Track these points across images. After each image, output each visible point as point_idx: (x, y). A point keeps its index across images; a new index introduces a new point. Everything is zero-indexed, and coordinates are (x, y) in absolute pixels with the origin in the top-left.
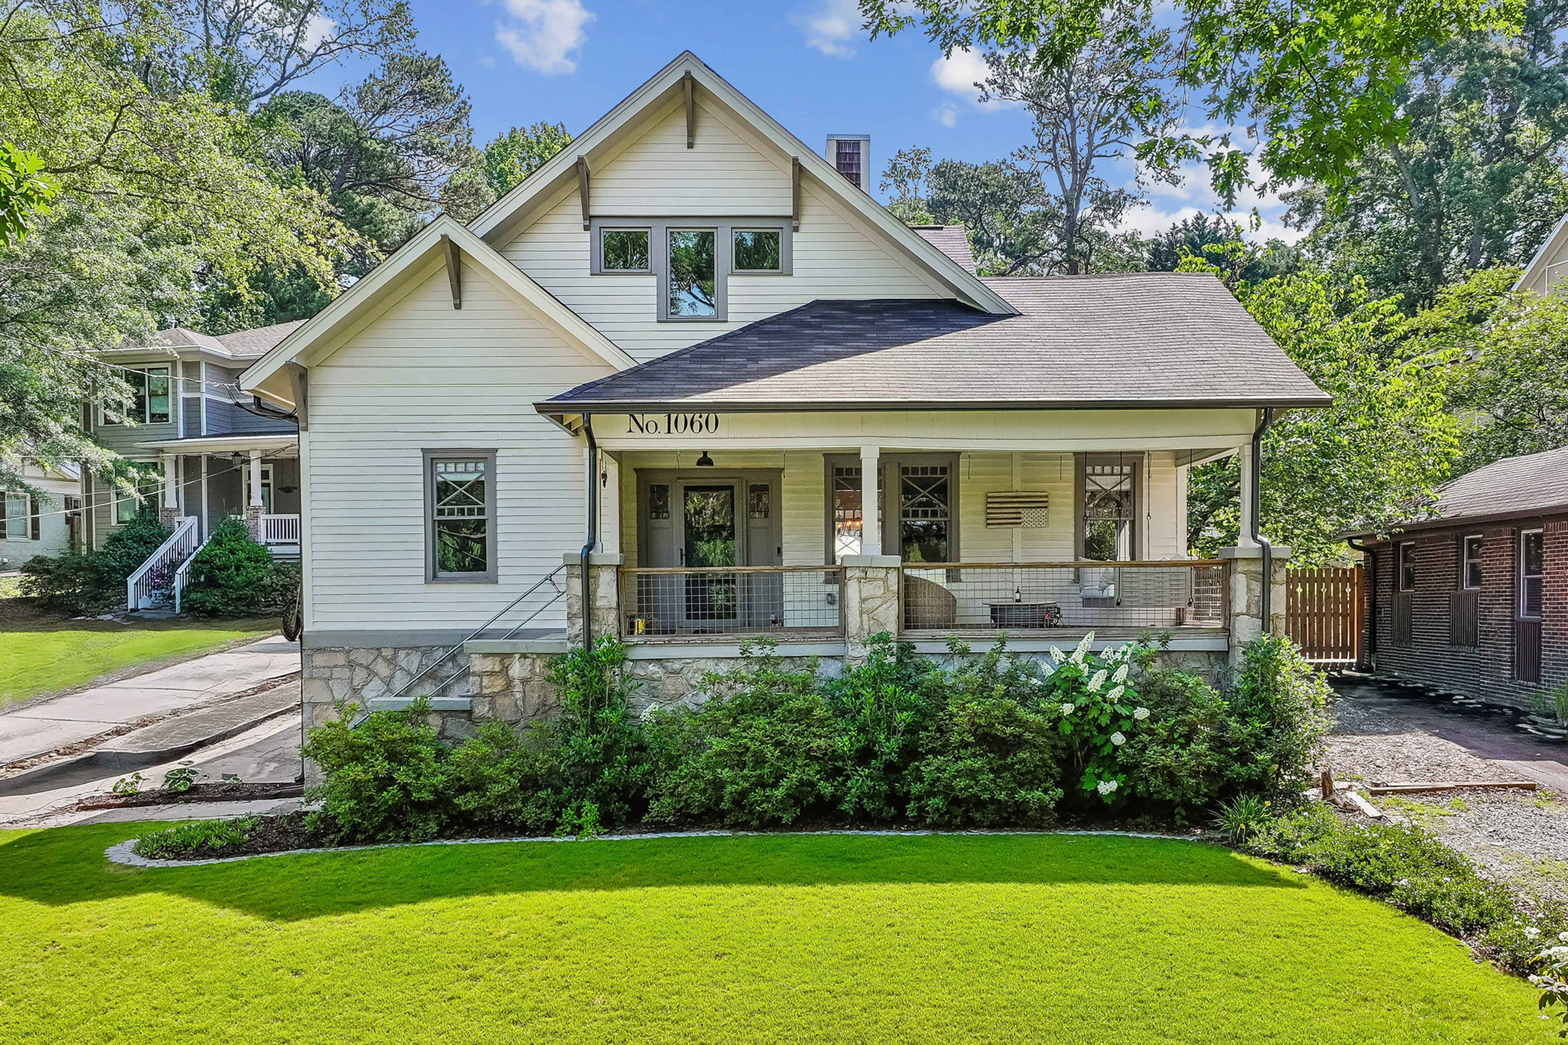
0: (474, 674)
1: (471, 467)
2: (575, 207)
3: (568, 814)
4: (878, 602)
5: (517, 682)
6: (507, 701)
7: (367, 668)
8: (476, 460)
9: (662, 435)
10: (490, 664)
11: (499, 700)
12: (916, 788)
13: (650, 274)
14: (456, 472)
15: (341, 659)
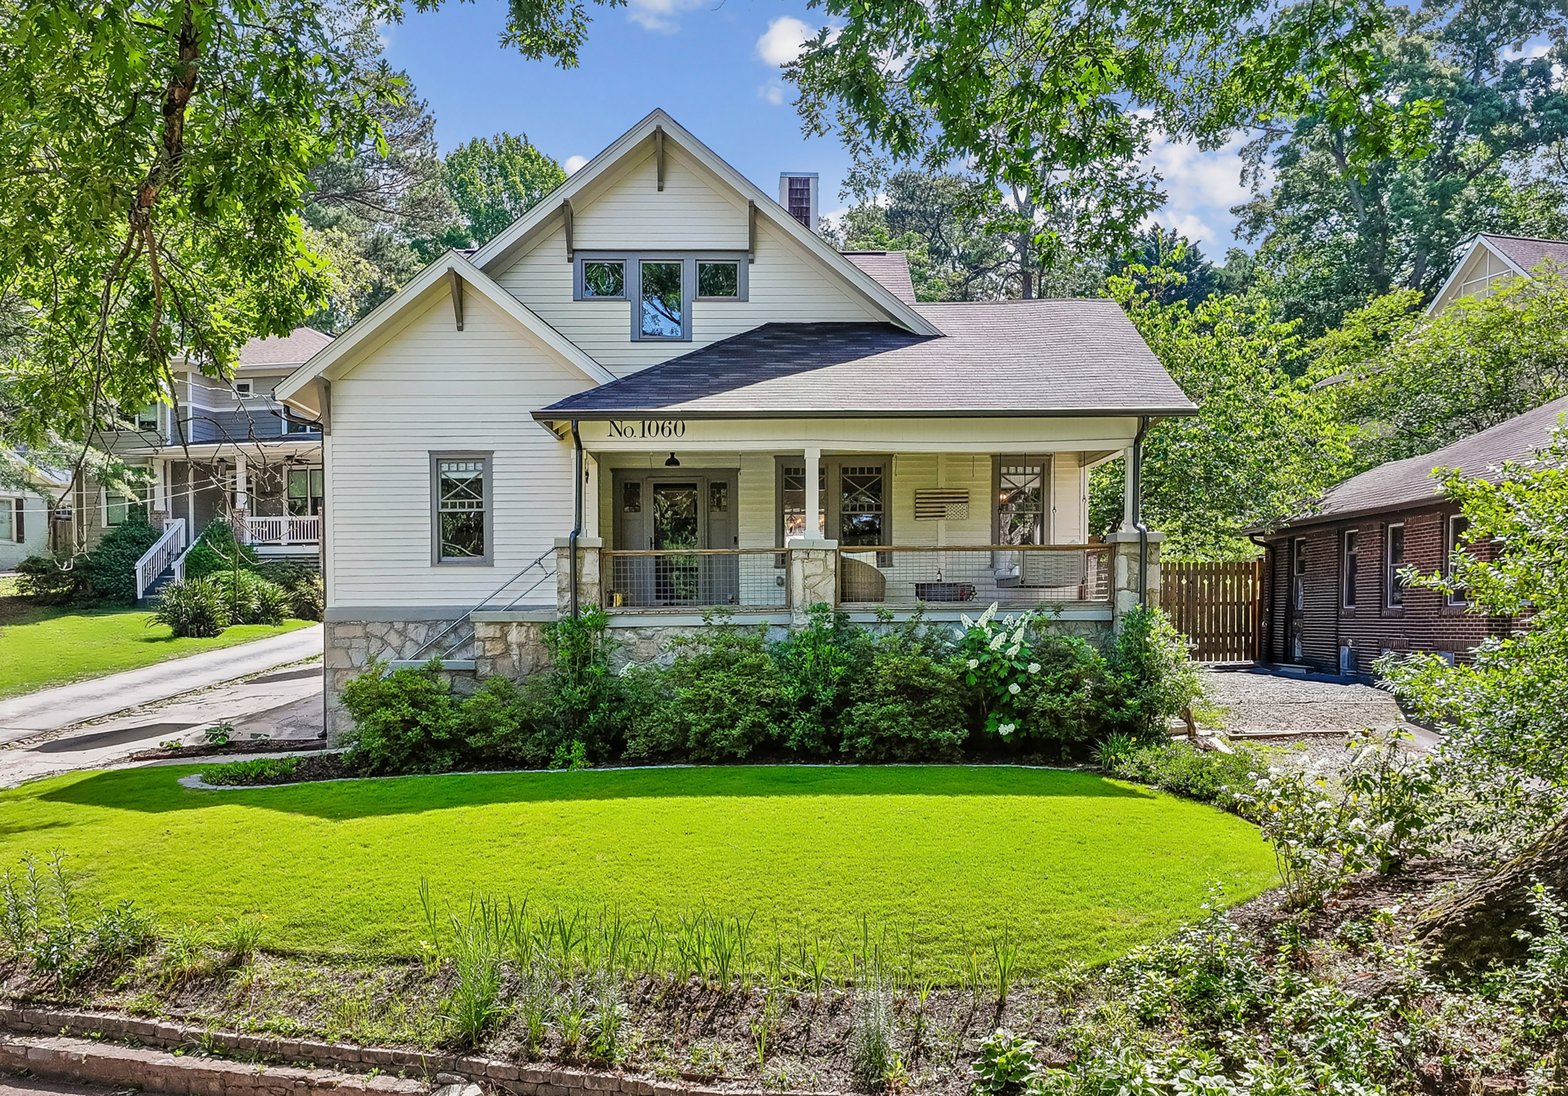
0: (479, 639)
1: (471, 466)
2: (560, 244)
3: (560, 751)
4: (818, 579)
5: (514, 646)
6: (506, 662)
7: (382, 639)
8: (475, 461)
9: (638, 439)
10: (491, 631)
11: (499, 662)
12: (848, 729)
13: (625, 300)
14: (458, 471)
15: (359, 631)
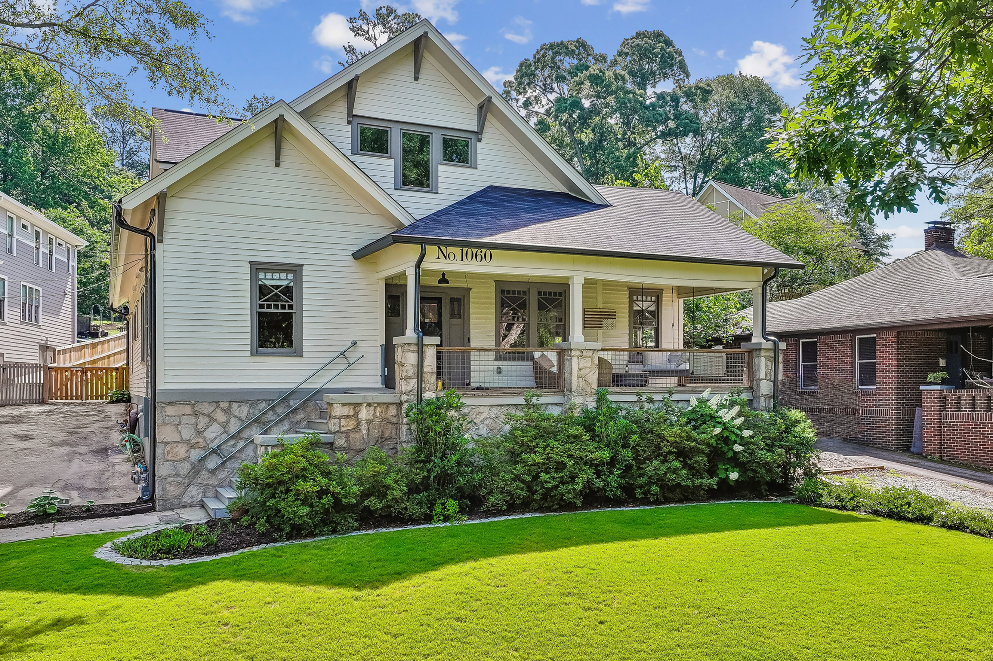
0: (335, 417)
1: (283, 276)
2: (342, 108)
3: (439, 508)
4: (588, 370)
5: (364, 423)
6: (357, 436)
7: (209, 416)
8: (287, 271)
9: (458, 262)
10: (347, 411)
11: (352, 435)
13: (390, 158)
14: (273, 279)
15: (188, 410)
